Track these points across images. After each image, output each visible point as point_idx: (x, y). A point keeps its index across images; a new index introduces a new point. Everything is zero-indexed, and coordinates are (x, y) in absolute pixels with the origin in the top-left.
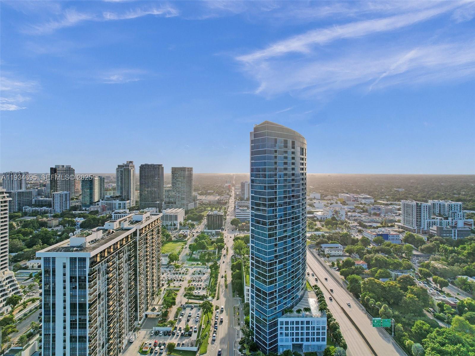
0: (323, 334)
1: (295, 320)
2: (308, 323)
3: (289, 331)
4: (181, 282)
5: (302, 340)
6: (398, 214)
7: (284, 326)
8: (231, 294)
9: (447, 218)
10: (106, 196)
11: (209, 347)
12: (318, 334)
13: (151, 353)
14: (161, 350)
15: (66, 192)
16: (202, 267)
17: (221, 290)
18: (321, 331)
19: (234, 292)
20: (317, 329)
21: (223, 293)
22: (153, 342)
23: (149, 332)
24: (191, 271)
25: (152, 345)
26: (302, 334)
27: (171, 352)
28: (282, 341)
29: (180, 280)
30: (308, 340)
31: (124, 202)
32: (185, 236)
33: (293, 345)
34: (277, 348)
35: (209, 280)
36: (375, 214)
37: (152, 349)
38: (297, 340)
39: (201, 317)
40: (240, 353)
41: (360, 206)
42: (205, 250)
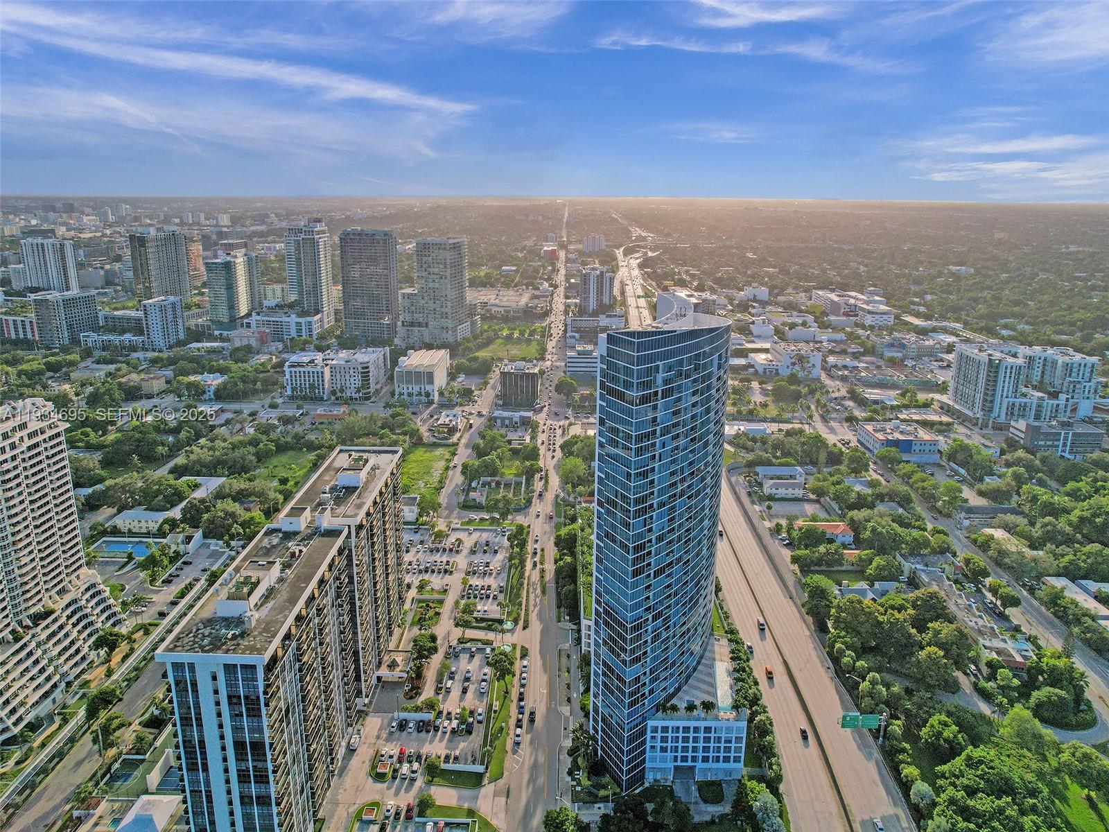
0: (738, 750)
1: (681, 724)
2: (708, 730)
3: (669, 744)
4: (447, 576)
5: (694, 759)
6: (945, 364)
7: (659, 735)
8: (554, 612)
9: (1054, 395)
10: (266, 303)
11: (509, 762)
12: (727, 749)
13: (394, 778)
14: (414, 772)
15: (172, 298)
16: (491, 530)
17: (532, 596)
18: (733, 745)
19: (559, 607)
20: (726, 742)
21: (537, 609)
22: (395, 752)
23: (386, 722)
24: (469, 541)
25: (395, 759)
26: (695, 749)
27: (433, 777)
28: (653, 759)
29: (446, 571)
30: (705, 759)
31: (309, 319)
32: (452, 430)
33: (676, 767)
34: (644, 774)
35: (507, 571)
36: (893, 363)
37: (395, 771)
38: (684, 759)
39: (490, 683)
40: (569, 779)
41: (860, 332)
42: (497, 479)
